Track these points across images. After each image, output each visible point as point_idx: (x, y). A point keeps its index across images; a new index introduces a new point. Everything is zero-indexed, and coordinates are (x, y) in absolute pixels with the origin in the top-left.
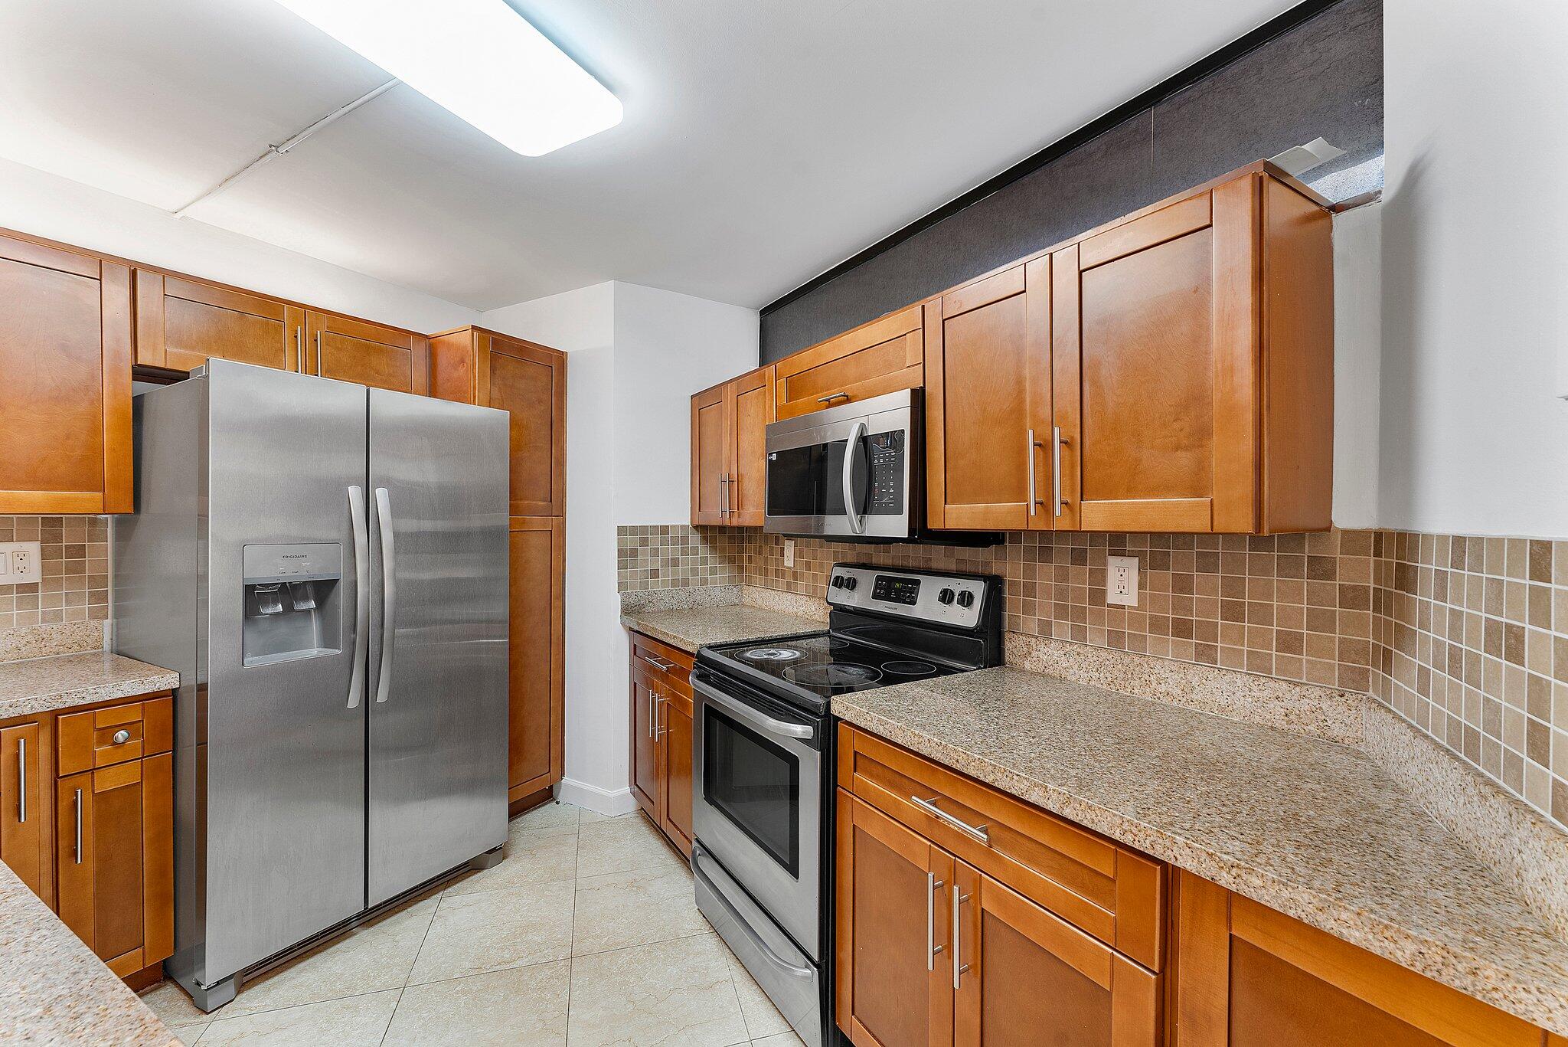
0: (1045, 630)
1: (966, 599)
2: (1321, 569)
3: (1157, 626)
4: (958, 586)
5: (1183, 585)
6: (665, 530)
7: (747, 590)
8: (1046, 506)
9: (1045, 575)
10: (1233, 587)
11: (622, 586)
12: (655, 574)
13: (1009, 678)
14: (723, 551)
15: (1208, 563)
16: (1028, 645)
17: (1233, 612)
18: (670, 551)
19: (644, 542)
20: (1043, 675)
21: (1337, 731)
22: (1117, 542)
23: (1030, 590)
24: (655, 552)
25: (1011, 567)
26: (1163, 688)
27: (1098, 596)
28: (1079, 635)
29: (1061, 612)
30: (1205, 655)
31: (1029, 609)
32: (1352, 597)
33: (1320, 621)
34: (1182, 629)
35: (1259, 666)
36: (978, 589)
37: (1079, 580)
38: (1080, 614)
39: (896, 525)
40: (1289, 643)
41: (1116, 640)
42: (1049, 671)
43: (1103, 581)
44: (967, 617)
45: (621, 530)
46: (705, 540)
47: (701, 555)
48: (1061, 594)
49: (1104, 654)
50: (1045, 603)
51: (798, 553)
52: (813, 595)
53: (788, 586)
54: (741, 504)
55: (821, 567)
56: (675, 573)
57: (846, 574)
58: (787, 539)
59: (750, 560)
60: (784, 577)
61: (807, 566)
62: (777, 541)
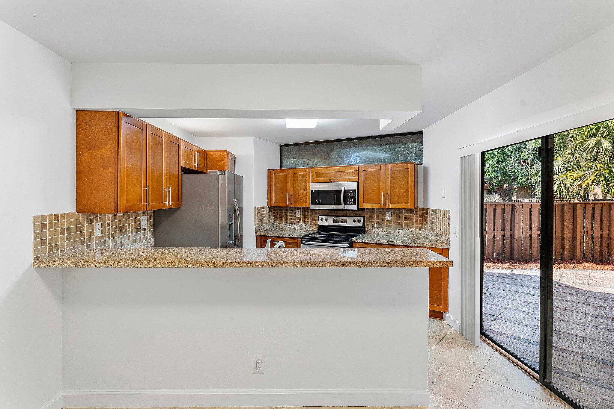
0: (374, 226)
1: (359, 221)
2: (416, 213)
3: (394, 223)
4: (357, 219)
5: (398, 216)
6: (263, 208)
9: (374, 216)
10: (405, 216)
11: (255, 224)
12: (261, 220)
13: (366, 235)
14: (273, 213)
15: (402, 213)
16: (371, 229)
17: (405, 220)
18: (264, 214)
19: (259, 211)
20: (374, 234)
21: (419, 235)
22: (387, 210)
23: (371, 219)
24: (261, 214)
25: (367, 215)
26: (395, 233)
27: (384, 219)
28: (381, 226)
29: (377, 222)
30: (402, 227)
31: (370, 222)
32: (420, 217)
33: (416, 220)
34: (398, 223)
35: (409, 227)
36: (361, 219)
37: (380, 217)
38: (381, 222)
39: (355, 207)
40: (413, 224)
41: (387, 226)
42: (375, 233)
43: (385, 216)
44: (360, 225)
45: (255, 208)
48: (377, 219)
49: (386, 229)
50: (374, 221)
51: (302, 213)
52: (308, 224)
53: (297, 222)
54: (295, 201)
55: (311, 217)
56: (265, 220)
57: (324, 218)
58: (297, 210)
59: (280, 216)
60: (295, 219)
61: (306, 217)
62: (292, 210)
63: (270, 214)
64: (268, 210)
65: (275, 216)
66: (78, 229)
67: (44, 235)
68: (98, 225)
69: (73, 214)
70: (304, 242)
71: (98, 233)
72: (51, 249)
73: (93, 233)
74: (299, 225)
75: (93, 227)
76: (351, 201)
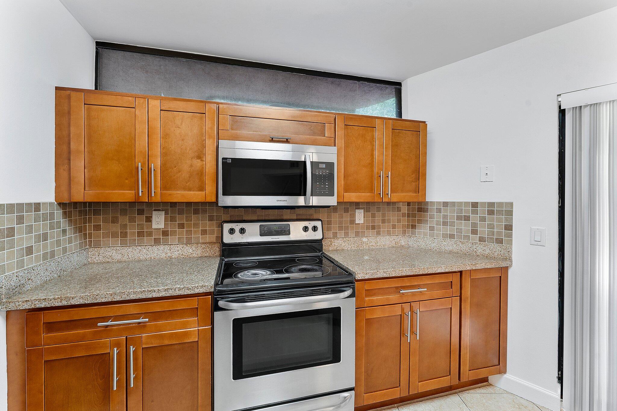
0: (335, 235)
1: (315, 229)
2: (399, 209)
3: (368, 228)
4: (310, 224)
5: (373, 216)
6: (37, 206)
10: (384, 215)
12: (29, 251)
14: (76, 224)
15: (378, 210)
16: (331, 241)
17: (383, 221)
18: (42, 227)
19: (20, 220)
20: (337, 250)
22: (357, 205)
24: (30, 229)
27: (353, 222)
28: (347, 235)
29: (341, 228)
30: (378, 233)
31: (331, 229)
32: (404, 215)
33: (399, 221)
34: (373, 228)
35: (389, 233)
36: (319, 225)
37: (346, 218)
38: (347, 228)
39: (332, 201)
40: (394, 227)
41: (357, 234)
42: (338, 248)
43: (354, 217)
44: (318, 235)
46: (65, 215)
48: (341, 223)
49: (356, 239)
50: (335, 226)
51: (170, 219)
52: (189, 242)
53: (157, 242)
54: (165, 187)
55: (196, 225)
56: (45, 247)
57: (237, 227)
58: (155, 210)
59: (97, 228)
60: (150, 234)
61: (181, 226)
62: (141, 212)
63: (64, 223)
64: (58, 213)
65: (80, 231)
74: (162, 247)
76: (325, 188)
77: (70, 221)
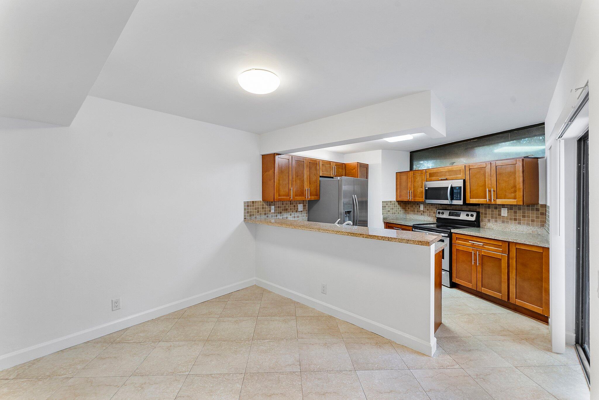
0: (489, 221)
1: (472, 216)
2: (537, 210)
3: (511, 219)
4: (470, 213)
5: (515, 212)
6: (391, 202)
7: (407, 215)
8: (490, 200)
9: (489, 211)
10: (524, 213)
11: (383, 214)
12: (389, 211)
13: (481, 229)
14: (402, 206)
15: (519, 209)
16: (485, 224)
17: (524, 217)
18: (392, 206)
19: (387, 204)
20: (489, 229)
21: (540, 233)
22: (503, 206)
23: (486, 214)
24: (389, 207)
25: (482, 210)
26: (512, 229)
27: (500, 215)
28: (496, 221)
29: (492, 217)
30: (519, 223)
31: (485, 217)
32: (542, 214)
33: (537, 217)
34: (515, 220)
35: (528, 224)
36: (475, 214)
37: (496, 212)
38: (496, 218)
39: (461, 202)
40: (533, 221)
41: (503, 222)
42: (490, 228)
43: (501, 212)
44: (473, 219)
45: (383, 202)
46: (399, 204)
47: (398, 207)
48: (492, 214)
49: (501, 224)
50: (489, 216)
51: (425, 207)
52: (430, 216)
53: (422, 214)
54: (414, 197)
55: (432, 210)
56: (393, 211)
57: (441, 211)
58: (421, 204)
59: (409, 208)
60: (420, 212)
61: (428, 210)
62: (418, 204)
63: (398, 206)
64: (397, 203)
65: (404, 209)
66: (263, 208)
67: (248, 209)
68: (273, 207)
69: (260, 201)
70: (413, 229)
71: (273, 211)
72: (251, 216)
73: (270, 211)
74: (422, 216)
75: (270, 208)
76: (458, 197)
77: (400, 206)
